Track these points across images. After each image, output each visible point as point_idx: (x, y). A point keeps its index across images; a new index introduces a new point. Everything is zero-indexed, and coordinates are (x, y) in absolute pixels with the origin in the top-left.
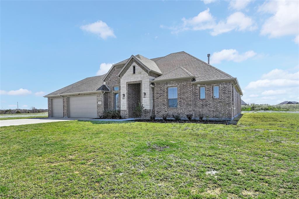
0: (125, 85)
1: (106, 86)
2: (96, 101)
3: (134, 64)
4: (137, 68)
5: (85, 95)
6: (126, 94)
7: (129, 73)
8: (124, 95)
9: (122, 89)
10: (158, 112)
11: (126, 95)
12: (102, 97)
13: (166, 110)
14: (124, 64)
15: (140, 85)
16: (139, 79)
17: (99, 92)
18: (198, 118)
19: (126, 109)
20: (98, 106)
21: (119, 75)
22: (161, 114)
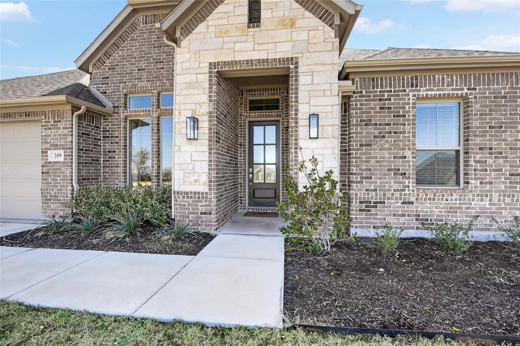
0: (204, 79)
1: (94, 90)
2: (38, 147)
6: (206, 118)
7: (224, 22)
8: (195, 120)
9: (184, 92)
10: (368, 206)
11: (204, 124)
13: (412, 199)
15: (287, 82)
16: (282, 51)
19: (202, 188)
20: (48, 170)
21: (166, 25)
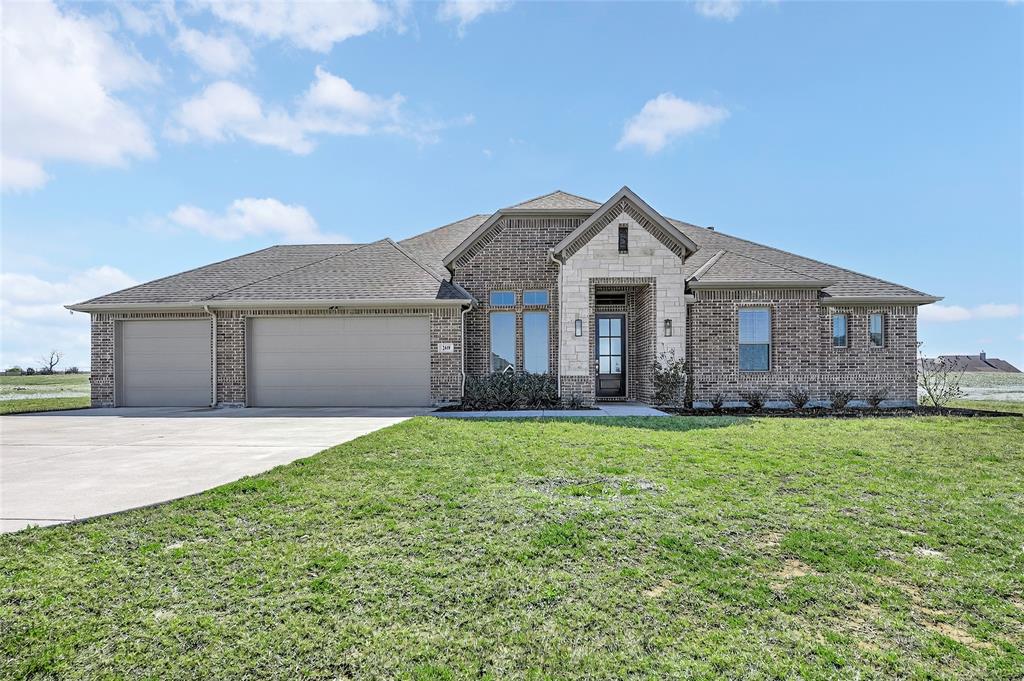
0: (585, 290)
2: (426, 341)
3: (624, 218)
4: (637, 232)
5: (358, 311)
6: (587, 319)
7: (600, 248)
8: (582, 322)
9: (569, 300)
10: (705, 385)
12: (456, 325)
13: (736, 380)
14: (587, 215)
16: (645, 272)
17: (445, 305)
18: (828, 403)
20: (436, 360)
22: (715, 390)
